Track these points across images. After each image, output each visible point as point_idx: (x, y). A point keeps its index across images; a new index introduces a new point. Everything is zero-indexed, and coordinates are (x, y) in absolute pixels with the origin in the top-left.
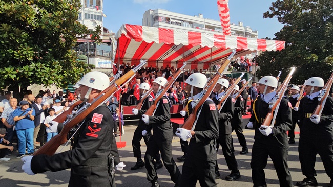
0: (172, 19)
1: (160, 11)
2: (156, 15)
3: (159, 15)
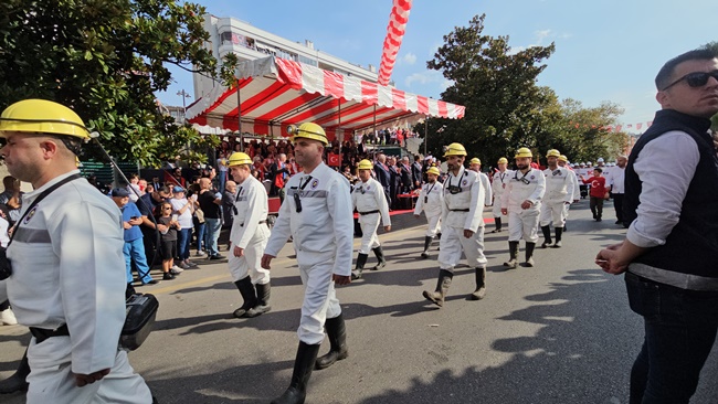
0: (258, 41)
1: (234, 22)
2: (226, 29)
3: (233, 30)
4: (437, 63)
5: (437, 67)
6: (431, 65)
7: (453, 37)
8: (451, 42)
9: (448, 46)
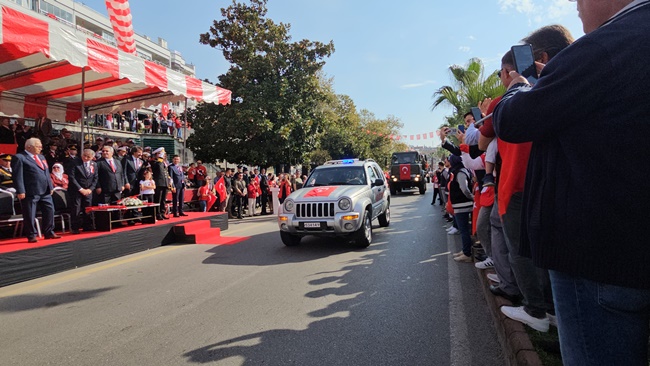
4: (212, 37)
5: (213, 44)
6: (205, 39)
7: (232, 13)
8: (231, 19)
9: (227, 23)
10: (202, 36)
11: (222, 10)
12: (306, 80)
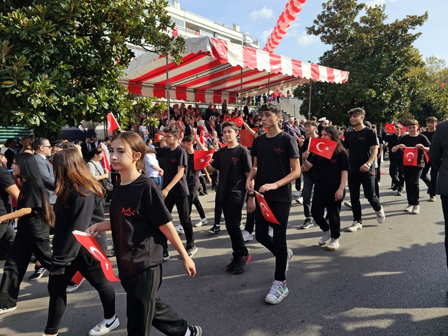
4: (316, 29)
5: (316, 33)
6: (311, 31)
8: (329, 9)
9: (326, 13)
10: (309, 28)
11: (323, 4)
12: (403, 52)
